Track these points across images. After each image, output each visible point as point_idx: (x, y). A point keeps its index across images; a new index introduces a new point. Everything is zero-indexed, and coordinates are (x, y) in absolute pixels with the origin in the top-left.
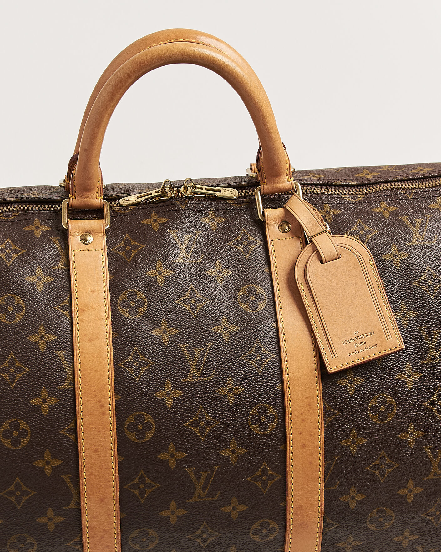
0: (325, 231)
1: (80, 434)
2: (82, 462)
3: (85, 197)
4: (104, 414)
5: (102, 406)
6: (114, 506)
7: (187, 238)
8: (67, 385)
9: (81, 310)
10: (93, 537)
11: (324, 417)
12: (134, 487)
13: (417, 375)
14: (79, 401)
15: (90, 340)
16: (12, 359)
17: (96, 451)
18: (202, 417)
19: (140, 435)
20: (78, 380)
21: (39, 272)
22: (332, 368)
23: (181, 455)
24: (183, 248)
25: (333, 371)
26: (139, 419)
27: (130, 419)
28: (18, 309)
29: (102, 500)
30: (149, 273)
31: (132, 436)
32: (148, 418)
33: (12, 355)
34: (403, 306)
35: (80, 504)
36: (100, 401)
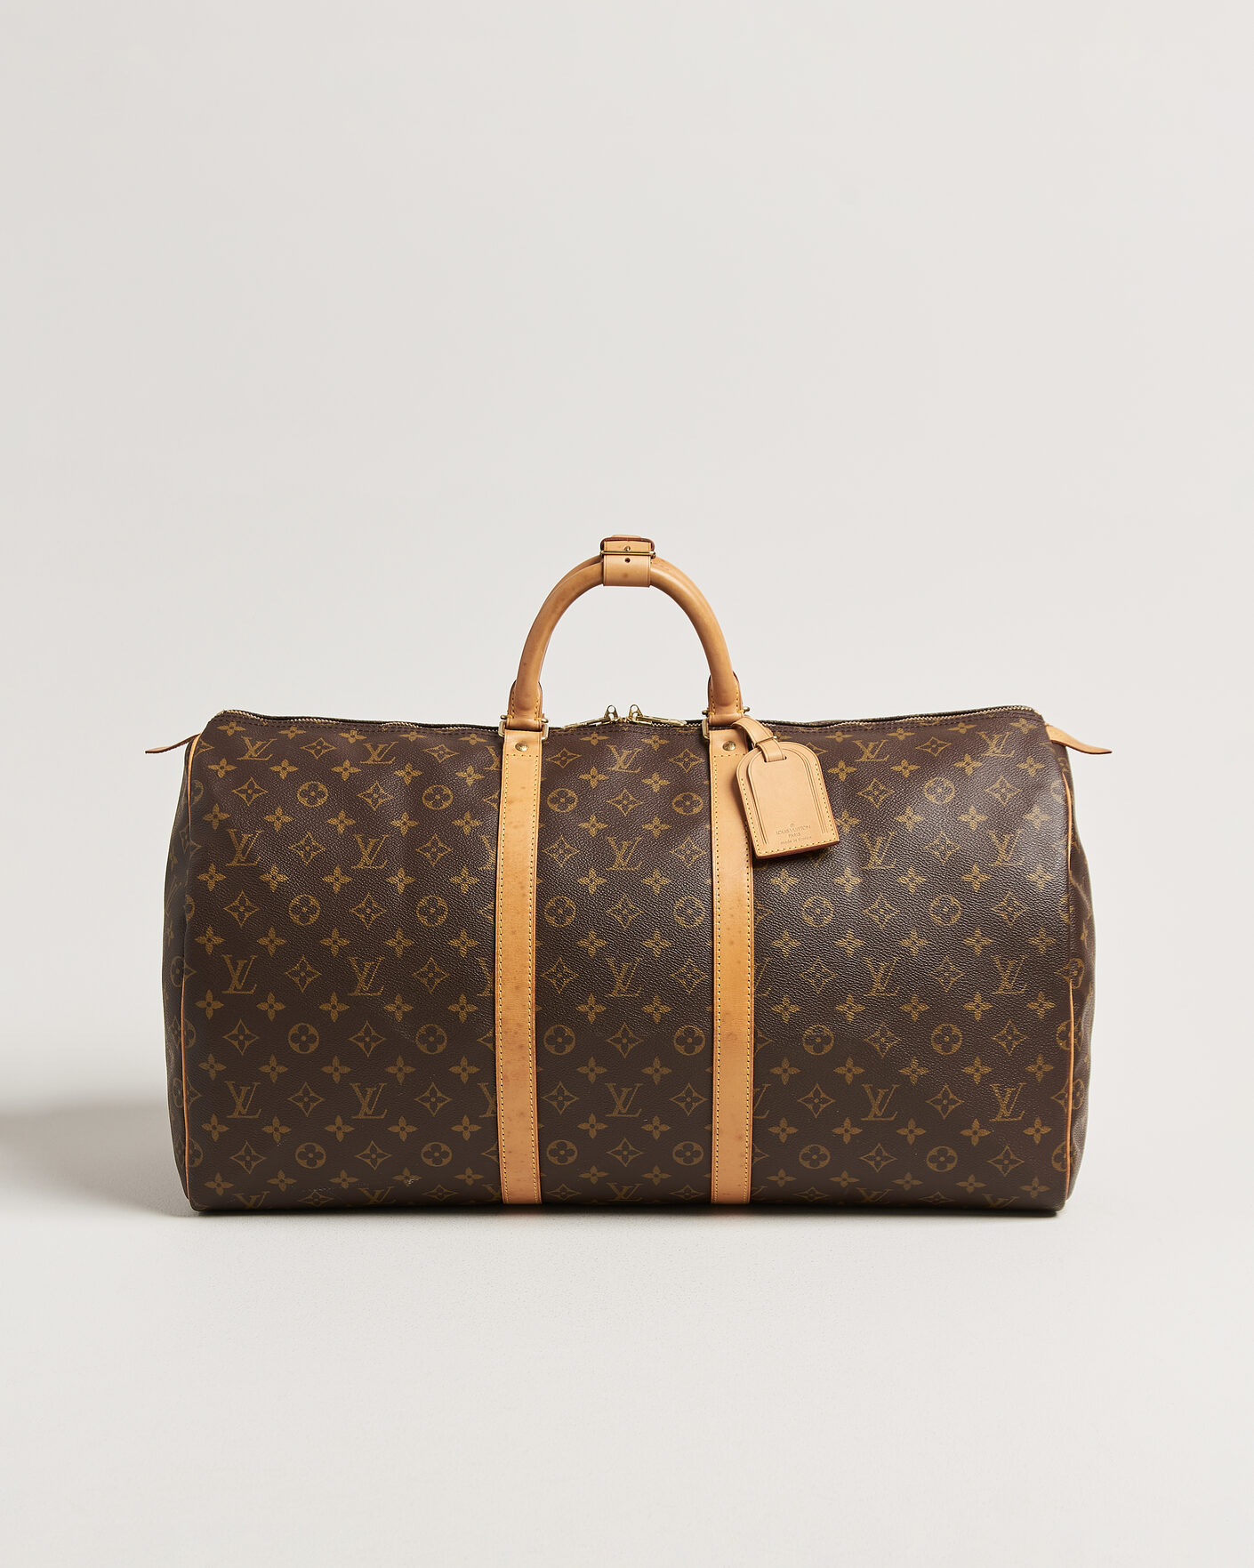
0: (772, 738)
1: (499, 916)
2: (498, 944)
3: (523, 716)
4: (524, 895)
5: (522, 888)
6: (529, 995)
7: (626, 752)
8: (488, 867)
9: (510, 802)
10: (506, 1032)
11: (755, 915)
12: (551, 975)
13: (857, 881)
14: (499, 882)
15: (516, 827)
16: (435, 840)
17: (514, 933)
18: (625, 905)
19: (560, 919)
20: (500, 862)
21: (470, 769)
22: (761, 852)
23: (602, 943)
24: (620, 760)
25: (761, 855)
26: (560, 903)
27: (551, 903)
28: (446, 797)
29: (517, 988)
30: (583, 777)
31: (552, 920)
32: (569, 902)
33: (435, 836)
34: (845, 814)
35: (494, 993)
36: (520, 883)
